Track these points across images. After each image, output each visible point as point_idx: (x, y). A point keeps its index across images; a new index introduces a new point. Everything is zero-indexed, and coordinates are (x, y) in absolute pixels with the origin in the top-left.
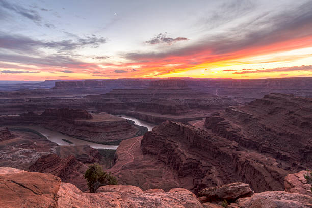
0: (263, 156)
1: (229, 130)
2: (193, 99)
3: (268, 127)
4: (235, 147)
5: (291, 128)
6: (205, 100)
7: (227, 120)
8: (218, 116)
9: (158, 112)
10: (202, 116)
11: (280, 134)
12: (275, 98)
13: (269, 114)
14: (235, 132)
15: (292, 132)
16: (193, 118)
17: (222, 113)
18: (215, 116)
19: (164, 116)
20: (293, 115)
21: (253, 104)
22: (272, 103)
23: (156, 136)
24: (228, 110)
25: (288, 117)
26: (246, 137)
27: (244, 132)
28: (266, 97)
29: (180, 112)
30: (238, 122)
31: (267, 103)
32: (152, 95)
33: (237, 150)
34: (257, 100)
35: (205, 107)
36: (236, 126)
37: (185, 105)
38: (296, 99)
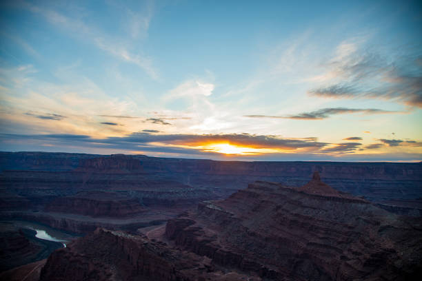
0: (244, 276)
1: (200, 238)
2: (150, 190)
3: (251, 230)
4: (206, 266)
5: (278, 229)
6: (169, 192)
7: (198, 223)
8: (185, 218)
9: (87, 214)
10: (163, 217)
11: (267, 239)
12: (261, 188)
13: (253, 211)
14: (209, 242)
15: (281, 235)
16: (148, 221)
17: (192, 212)
18: (182, 218)
19: (98, 220)
20: (280, 211)
21: (235, 197)
22: (258, 195)
23: (72, 258)
24: (202, 207)
25: (276, 213)
26: (223, 248)
27: (221, 240)
28: (250, 186)
29: (128, 212)
30: (213, 224)
31: (251, 195)
32: (82, 182)
33: (210, 271)
34: (239, 191)
35: (167, 204)
36: (211, 232)
37: (136, 200)
38: (284, 189)
